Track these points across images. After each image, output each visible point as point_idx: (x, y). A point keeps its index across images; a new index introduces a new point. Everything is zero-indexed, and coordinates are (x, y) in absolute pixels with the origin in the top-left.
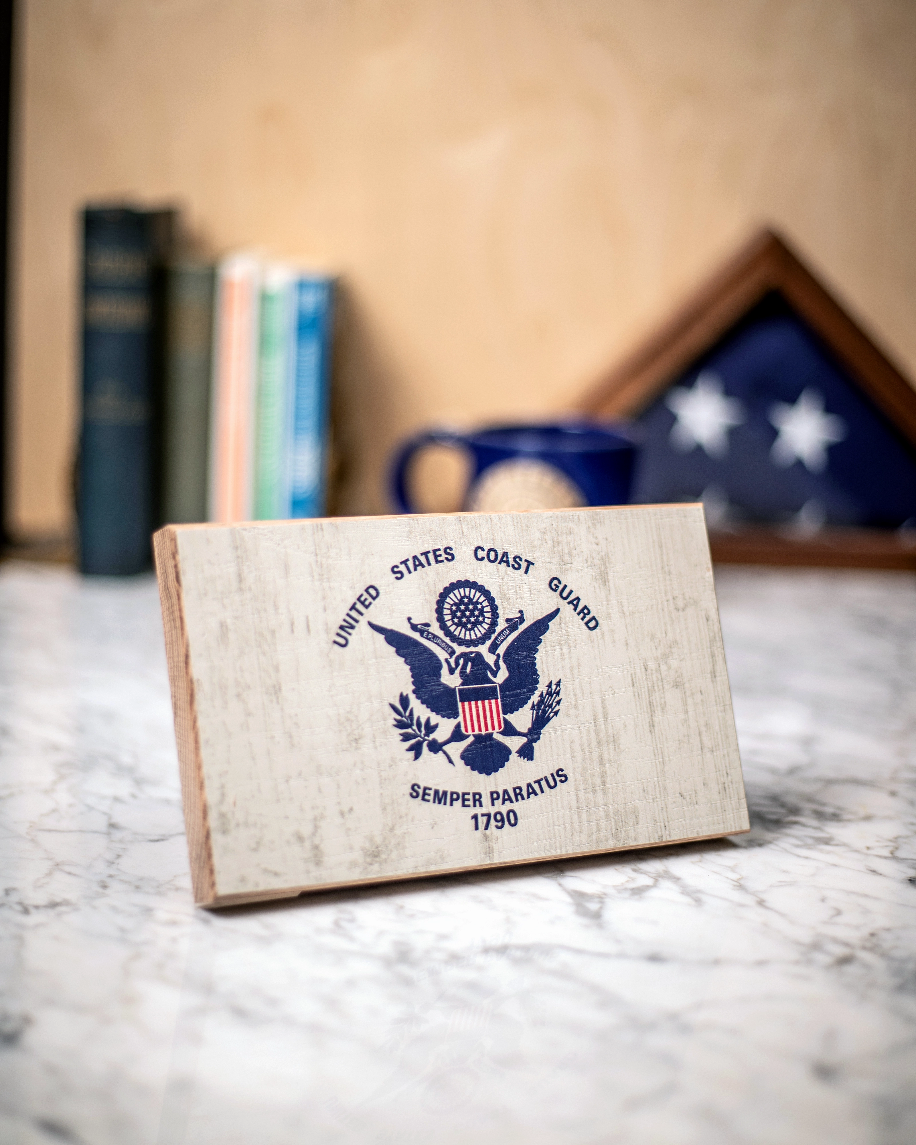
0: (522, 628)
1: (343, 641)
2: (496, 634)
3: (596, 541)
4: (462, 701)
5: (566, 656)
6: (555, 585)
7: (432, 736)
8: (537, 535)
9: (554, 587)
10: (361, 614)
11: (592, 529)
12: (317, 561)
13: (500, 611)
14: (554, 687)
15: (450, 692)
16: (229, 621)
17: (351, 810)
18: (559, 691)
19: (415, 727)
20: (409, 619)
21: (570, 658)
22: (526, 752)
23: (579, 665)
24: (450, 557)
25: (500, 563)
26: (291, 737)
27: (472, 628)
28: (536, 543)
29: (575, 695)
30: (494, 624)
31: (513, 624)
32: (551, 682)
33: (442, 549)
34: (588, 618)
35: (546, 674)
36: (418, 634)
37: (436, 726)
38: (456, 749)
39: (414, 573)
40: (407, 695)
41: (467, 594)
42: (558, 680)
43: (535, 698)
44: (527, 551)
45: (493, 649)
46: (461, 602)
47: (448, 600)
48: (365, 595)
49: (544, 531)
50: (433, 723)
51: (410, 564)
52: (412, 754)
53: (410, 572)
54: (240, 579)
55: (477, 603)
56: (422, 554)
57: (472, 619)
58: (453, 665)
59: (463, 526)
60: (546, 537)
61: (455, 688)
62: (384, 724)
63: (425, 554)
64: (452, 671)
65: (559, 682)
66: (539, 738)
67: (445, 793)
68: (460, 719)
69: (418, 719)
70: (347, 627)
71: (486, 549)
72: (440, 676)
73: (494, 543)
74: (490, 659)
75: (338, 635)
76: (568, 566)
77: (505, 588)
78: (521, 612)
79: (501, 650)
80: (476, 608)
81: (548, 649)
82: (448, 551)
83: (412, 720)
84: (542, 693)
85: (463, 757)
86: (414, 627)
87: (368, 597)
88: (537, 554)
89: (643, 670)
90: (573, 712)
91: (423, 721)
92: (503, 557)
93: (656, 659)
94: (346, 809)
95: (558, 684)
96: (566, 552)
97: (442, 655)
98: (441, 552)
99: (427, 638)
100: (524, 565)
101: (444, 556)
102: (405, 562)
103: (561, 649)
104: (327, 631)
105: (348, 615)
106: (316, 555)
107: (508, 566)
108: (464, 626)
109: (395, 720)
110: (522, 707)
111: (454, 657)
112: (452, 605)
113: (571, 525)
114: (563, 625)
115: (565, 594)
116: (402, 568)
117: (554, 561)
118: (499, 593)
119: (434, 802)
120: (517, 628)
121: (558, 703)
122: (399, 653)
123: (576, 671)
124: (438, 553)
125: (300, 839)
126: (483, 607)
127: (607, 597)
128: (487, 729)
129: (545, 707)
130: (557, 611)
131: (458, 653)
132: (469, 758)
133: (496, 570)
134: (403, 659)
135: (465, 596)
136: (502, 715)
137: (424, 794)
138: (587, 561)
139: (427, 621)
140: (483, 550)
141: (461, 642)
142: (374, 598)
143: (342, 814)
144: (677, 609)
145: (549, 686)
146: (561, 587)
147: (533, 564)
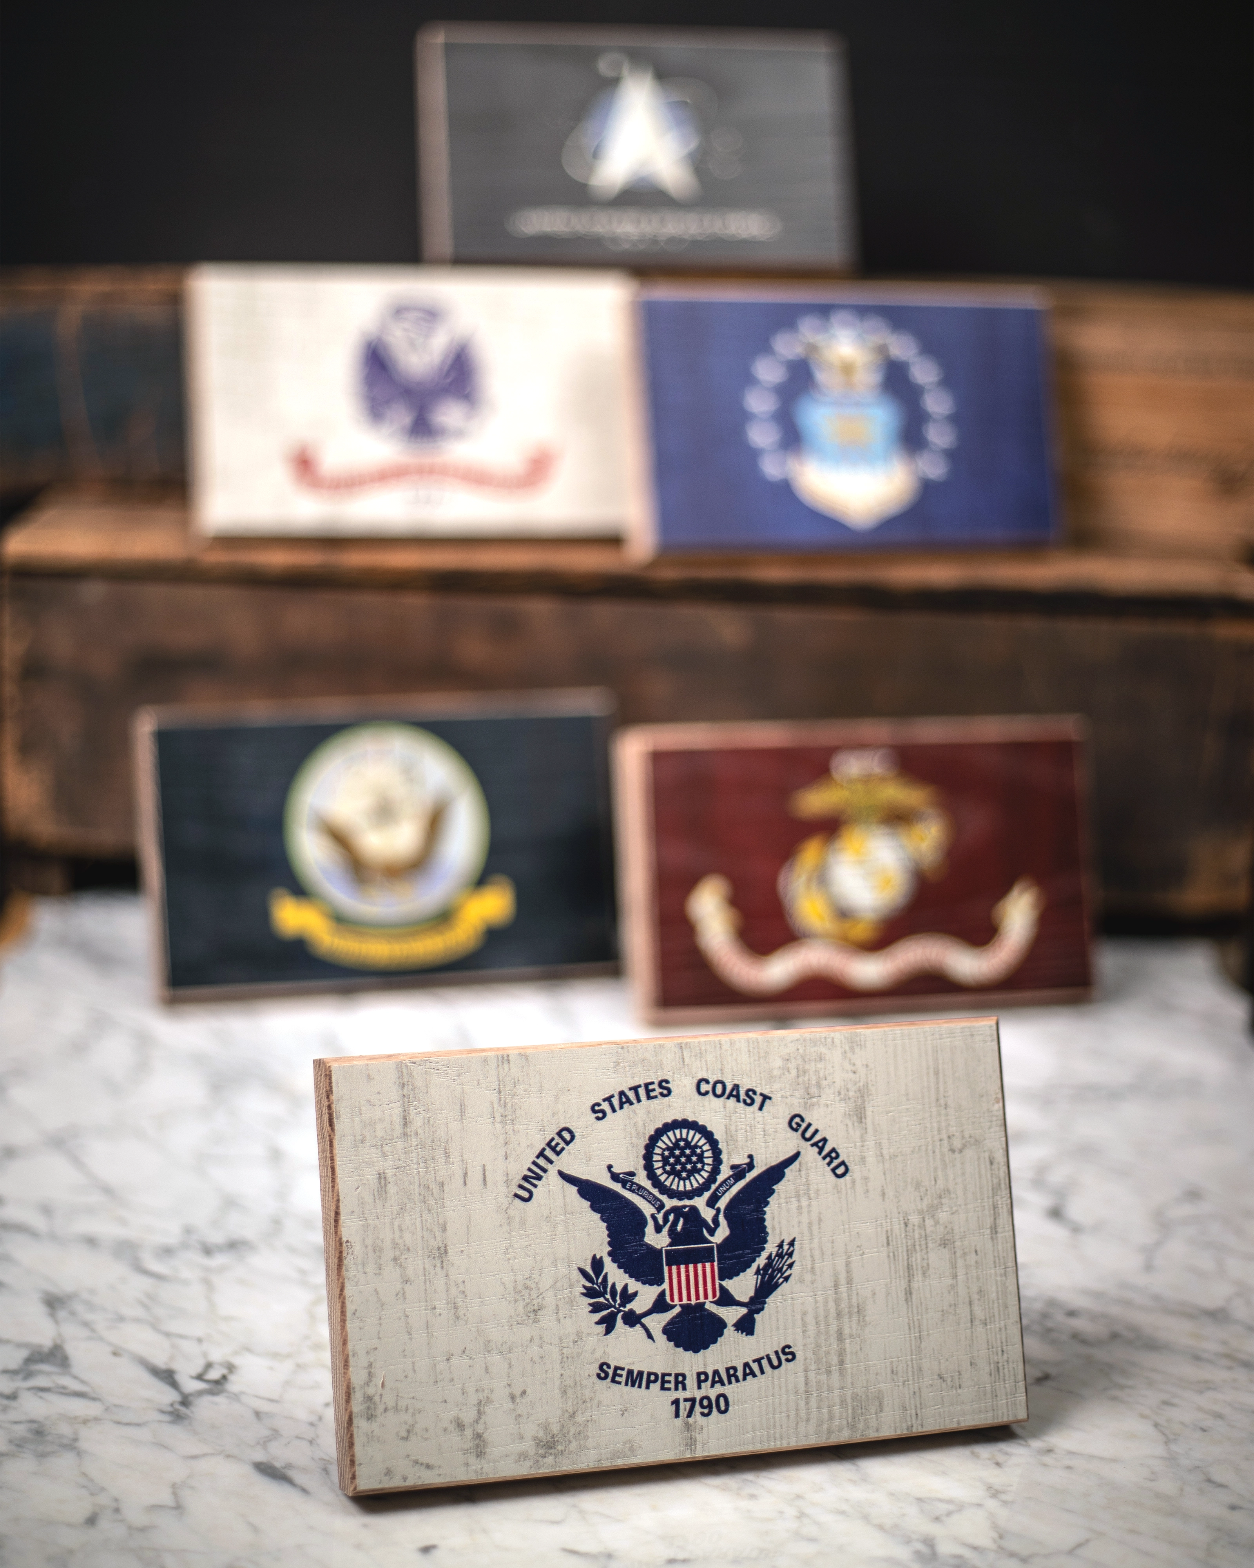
0: (750, 1176)
1: (526, 1195)
2: (717, 1184)
3: (853, 1068)
4: (669, 1265)
5: (805, 1210)
6: (798, 1124)
7: (629, 1307)
8: (779, 1063)
9: (794, 1126)
10: (551, 1162)
11: (849, 1055)
12: (500, 1100)
13: (724, 1157)
14: (786, 1247)
15: (655, 1253)
16: (389, 1173)
17: (524, 1392)
18: (793, 1251)
19: (608, 1296)
20: (610, 1167)
21: (809, 1212)
22: (746, 1326)
23: (820, 1220)
24: (665, 1092)
25: (728, 1098)
26: (456, 1308)
27: (688, 1178)
28: (776, 1073)
29: (812, 1256)
30: (715, 1171)
31: (739, 1172)
32: (783, 1242)
33: (656, 1082)
34: (836, 1163)
35: (777, 1232)
36: (620, 1185)
37: (635, 1294)
38: (657, 1322)
39: (619, 1112)
40: (601, 1258)
41: (684, 1136)
42: (791, 1238)
43: (761, 1261)
44: (763, 1083)
45: (711, 1203)
46: (676, 1145)
47: (660, 1144)
48: (557, 1140)
49: (787, 1057)
50: (631, 1291)
51: (616, 1101)
52: (602, 1328)
53: (614, 1110)
54: (406, 1122)
55: (696, 1146)
56: (630, 1089)
57: (689, 1167)
58: (661, 1222)
59: (685, 1054)
60: (790, 1065)
61: (661, 1250)
62: (571, 1292)
63: (635, 1089)
64: (658, 1229)
65: (793, 1241)
66: (762, 1309)
67: (640, 1373)
68: (666, 1286)
69: (614, 1285)
70: (533, 1177)
71: (712, 1081)
72: (643, 1234)
73: (722, 1073)
74: (707, 1214)
75: (521, 1187)
76: (815, 1100)
77: (733, 1128)
78: (751, 1157)
79: (722, 1204)
80: (693, 1153)
81: (782, 1201)
82: (664, 1084)
83: (605, 1287)
84: (770, 1255)
85: (665, 1331)
86: (615, 1177)
87: (560, 1141)
88: (776, 1086)
89: (903, 1225)
90: (808, 1277)
91: (619, 1288)
92: (732, 1090)
93: (920, 1212)
94: (518, 1393)
95: (792, 1243)
96: (814, 1082)
97: (647, 1209)
98: (655, 1086)
99: (630, 1190)
100: (758, 1099)
101: (658, 1090)
102: (608, 1099)
103: (799, 1201)
104: (507, 1182)
105: (534, 1163)
106: (500, 1092)
107: (738, 1101)
108: (678, 1174)
109: (584, 1287)
110: (744, 1271)
111: (663, 1212)
112: (664, 1150)
113: (823, 1050)
114: (803, 1172)
115: (808, 1135)
116: (605, 1106)
117: (797, 1094)
118: (724, 1134)
119: (626, 1384)
120: (744, 1177)
121: (790, 1266)
122: (594, 1208)
123: (815, 1228)
124: (651, 1087)
125: (460, 1426)
126: (703, 1152)
127: (862, 1137)
128: (698, 1298)
129: (773, 1271)
130: (797, 1155)
131: (667, 1207)
132: (673, 1333)
133: (722, 1106)
134: (599, 1215)
135: (681, 1139)
136: (717, 1282)
137: (615, 1374)
138: (839, 1093)
139: (632, 1170)
140: (707, 1082)
141: (672, 1194)
142: (568, 1143)
143: (513, 1398)
144: (953, 1151)
145: (781, 1246)
146: (804, 1125)
147: (770, 1098)
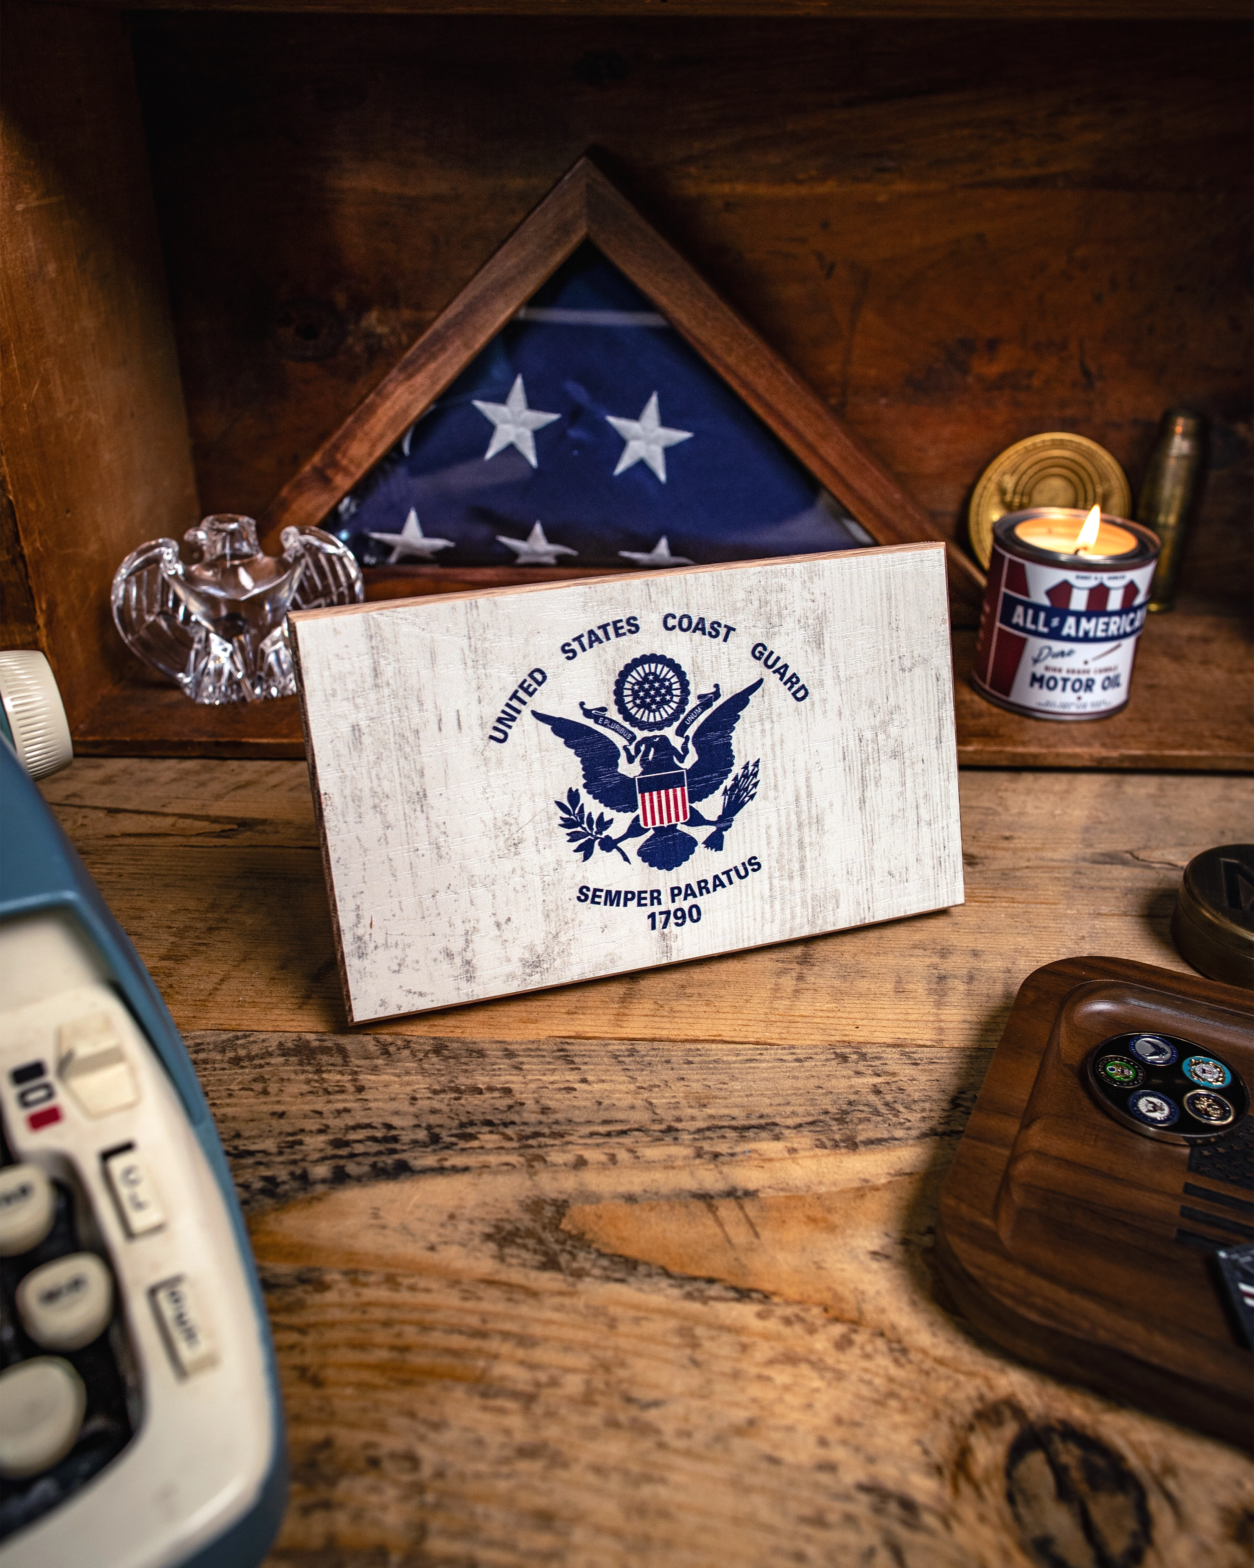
0: (716, 704)
1: (501, 736)
2: (686, 713)
3: (812, 597)
4: (642, 792)
5: (768, 733)
6: (760, 652)
7: (605, 833)
8: (742, 595)
9: (757, 655)
10: (524, 703)
11: (808, 584)
12: (470, 646)
13: (691, 687)
14: (751, 768)
15: (627, 782)
16: (363, 724)
17: (509, 919)
18: (757, 772)
19: (585, 826)
20: (582, 704)
21: (772, 734)
22: (715, 842)
23: (782, 741)
24: (633, 629)
25: (694, 631)
26: (438, 848)
27: (658, 709)
28: (739, 605)
29: (775, 775)
30: (684, 701)
31: (706, 701)
32: (748, 763)
33: (625, 620)
34: (796, 687)
35: (743, 754)
36: (592, 721)
37: (611, 821)
38: (632, 846)
39: (589, 651)
40: (577, 790)
41: (653, 670)
42: (756, 760)
43: (728, 782)
44: (727, 615)
45: (680, 732)
46: (645, 679)
47: (630, 679)
48: (530, 681)
49: (749, 589)
50: (606, 818)
51: (585, 641)
52: (581, 855)
53: (584, 649)
54: (376, 673)
55: (664, 679)
56: (599, 628)
57: (658, 699)
58: (633, 753)
59: (651, 591)
60: (752, 597)
61: (634, 779)
62: (549, 824)
63: (604, 627)
64: (631, 759)
65: (758, 761)
66: (730, 826)
67: (618, 893)
68: (639, 811)
69: (590, 814)
70: (507, 718)
71: (678, 616)
72: (617, 765)
73: (688, 608)
74: (677, 742)
75: (496, 729)
76: (776, 629)
77: (699, 660)
78: (717, 686)
79: (690, 732)
80: (662, 686)
81: (747, 726)
82: (632, 621)
83: (582, 818)
84: (737, 776)
85: (640, 853)
86: (587, 713)
87: (532, 682)
88: (740, 617)
89: (857, 741)
90: (771, 794)
91: (595, 817)
92: (698, 624)
93: (874, 728)
94: (502, 920)
95: (756, 764)
96: (775, 612)
97: (619, 741)
98: (624, 624)
99: (602, 725)
100: (723, 631)
101: (627, 627)
102: (578, 639)
103: (762, 724)
104: (482, 725)
105: (508, 705)
106: (470, 638)
107: (704, 634)
108: (647, 707)
109: (562, 818)
110: (713, 793)
111: (634, 743)
112: (634, 685)
113: (783, 580)
114: (766, 698)
115: (770, 663)
116: (575, 646)
117: (759, 624)
118: (691, 666)
119: (605, 904)
120: (711, 705)
121: (755, 785)
122: (568, 744)
123: (778, 748)
124: (619, 625)
125: (450, 955)
126: (671, 684)
127: (820, 661)
128: (670, 820)
129: (740, 791)
130: (760, 682)
131: (638, 739)
132: (650, 855)
133: (688, 640)
134: (573, 751)
135: (650, 673)
136: (688, 804)
137: (594, 896)
138: (799, 621)
139: (604, 705)
140: (674, 617)
141: (642, 726)
142: (540, 684)
143: (498, 925)
144: (903, 670)
145: (746, 767)
146: (766, 654)
147: (734, 630)
